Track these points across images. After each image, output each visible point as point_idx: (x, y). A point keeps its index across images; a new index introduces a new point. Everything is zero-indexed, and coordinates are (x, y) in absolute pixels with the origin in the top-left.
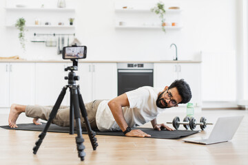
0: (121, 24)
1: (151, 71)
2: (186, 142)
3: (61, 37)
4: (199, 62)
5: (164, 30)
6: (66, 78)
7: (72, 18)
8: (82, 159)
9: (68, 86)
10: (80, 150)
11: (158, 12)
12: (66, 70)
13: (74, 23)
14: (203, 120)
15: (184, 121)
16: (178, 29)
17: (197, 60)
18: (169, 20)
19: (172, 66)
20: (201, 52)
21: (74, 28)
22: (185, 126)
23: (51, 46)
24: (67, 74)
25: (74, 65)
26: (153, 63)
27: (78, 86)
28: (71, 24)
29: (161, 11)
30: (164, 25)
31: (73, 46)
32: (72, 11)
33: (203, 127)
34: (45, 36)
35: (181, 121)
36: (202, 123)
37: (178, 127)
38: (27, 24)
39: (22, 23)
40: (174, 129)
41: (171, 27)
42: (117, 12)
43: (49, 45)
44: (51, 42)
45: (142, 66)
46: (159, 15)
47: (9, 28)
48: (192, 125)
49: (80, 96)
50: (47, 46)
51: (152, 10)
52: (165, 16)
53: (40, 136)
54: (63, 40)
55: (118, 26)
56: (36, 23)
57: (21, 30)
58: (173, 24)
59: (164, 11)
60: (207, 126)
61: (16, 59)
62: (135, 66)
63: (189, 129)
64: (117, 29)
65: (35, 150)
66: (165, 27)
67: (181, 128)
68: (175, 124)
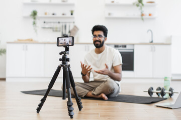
0: (109, 14)
1: (132, 51)
2: (157, 106)
3: (64, 24)
4: (170, 44)
5: (143, 19)
6: (60, 60)
7: (73, 9)
8: (72, 117)
9: (61, 65)
10: (70, 111)
11: (138, 6)
12: (61, 54)
13: (74, 13)
14: (171, 90)
15: (157, 90)
16: (154, 19)
17: (168, 42)
18: (146, 11)
19: (148, 47)
20: (171, 36)
21: (73, 18)
22: (157, 94)
23: (56, 31)
24: (61, 56)
25: (66, 50)
26: (133, 45)
27: (69, 66)
28: (72, 14)
29: (140, 4)
30: (142, 15)
32: (73, 5)
33: (171, 95)
34: (52, 24)
35: (155, 90)
36: (171, 92)
37: (152, 94)
38: (39, 15)
39: (35, 14)
40: (149, 96)
41: (148, 16)
42: (107, 5)
43: (55, 30)
44: (57, 28)
45: (125, 46)
46: (139, 7)
47: (25, 17)
48: (163, 94)
49: (70, 72)
50: (54, 31)
51: (134, 4)
52: (144, 9)
53: (41, 100)
54: (65, 27)
55: (107, 16)
56: (46, 14)
57: (35, 19)
58: (150, 15)
59: (143, 5)
60: (174, 94)
61: (31, 41)
62: (120, 46)
63: (161, 96)
64: (107, 18)
65: (38, 110)
66: (144, 17)
67: (155, 95)
68: (150, 92)
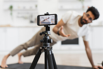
31: (46, 15)
39: (11, 7)
